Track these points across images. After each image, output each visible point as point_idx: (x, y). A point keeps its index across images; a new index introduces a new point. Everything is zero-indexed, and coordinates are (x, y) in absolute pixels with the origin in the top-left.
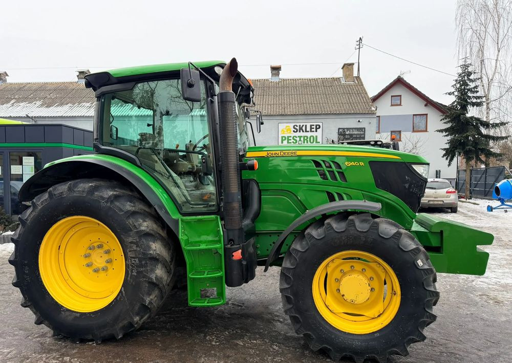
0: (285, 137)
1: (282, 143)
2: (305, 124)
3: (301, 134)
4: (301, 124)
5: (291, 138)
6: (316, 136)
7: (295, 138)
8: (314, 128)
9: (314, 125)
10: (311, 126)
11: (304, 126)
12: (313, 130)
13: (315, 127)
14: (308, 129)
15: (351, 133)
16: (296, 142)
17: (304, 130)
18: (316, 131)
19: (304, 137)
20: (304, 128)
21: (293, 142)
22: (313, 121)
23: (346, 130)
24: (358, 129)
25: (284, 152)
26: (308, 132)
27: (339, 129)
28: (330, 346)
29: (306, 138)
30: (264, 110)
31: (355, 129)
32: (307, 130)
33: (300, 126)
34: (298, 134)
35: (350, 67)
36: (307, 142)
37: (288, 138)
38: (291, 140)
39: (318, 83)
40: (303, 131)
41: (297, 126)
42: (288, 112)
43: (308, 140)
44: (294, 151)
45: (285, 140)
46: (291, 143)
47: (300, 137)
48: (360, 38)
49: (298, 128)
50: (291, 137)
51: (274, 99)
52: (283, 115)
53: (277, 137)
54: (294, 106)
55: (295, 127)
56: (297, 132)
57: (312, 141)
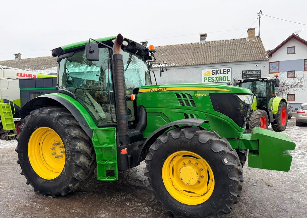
0: (206, 78)
2: (219, 69)
3: (217, 75)
4: (217, 70)
5: (211, 79)
6: (227, 77)
7: (213, 78)
8: (225, 71)
9: (225, 70)
10: (224, 70)
11: (219, 71)
12: (225, 73)
13: (226, 71)
14: (222, 72)
15: (251, 73)
16: (214, 81)
18: (227, 73)
19: (219, 77)
20: (219, 72)
21: (212, 81)
22: (225, 67)
23: (247, 72)
24: (256, 71)
25: (159, 88)
26: (222, 74)
27: (243, 71)
28: (172, 211)
29: (220, 78)
30: (193, 61)
31: (254, 71)
32: (221, 73)
33: (216, 70)
34: (215, 76)
35: (252, 31)
36: (221, 81)
37: (208, 79)
38: (210, 79)
39: (231, 43)
40: (218, 74)
41: (214, 71)
42: (208, 62)
43: (222, 79)
44: (165, 88)
45: (206, 80)
46: (210, 81)
47: (216, 78)
48: (260, 11)
49: (215, 72)
50: (210, 78)
51: (200, 55)
52: (205, 64)
53: (201, 78)
54: (213, 58)
55: (213, 71)
56: (214, 74)
57: (224, 80)
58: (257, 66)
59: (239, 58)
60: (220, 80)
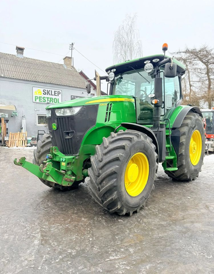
1: (36, 101)
2: (51, 90)
3: (49, 96)
4: (49, 90)
5: (42, 98)
6: (58, 99)
7: (44, 98)
8: (56, 93)
9: (56, 91)
11: (50, 91)
12: (56, 94)
13: (57, 93)
14: (53, 93)
16: (45, 101)
17: (50, 94)
18: (58, 96)
19: (51, 98)
21: (43, 101)
22: (56, 88)
23: (75, 97)
26: (53, 95)
27: (71, 96)
29: (51, 99)
30: (21, 76)
33: (47, 90)
34: (46, 96)
35: (69, 59)
36: (53, 102)
37: (40, 98)
38: (41, 99)
39: (51, 65)
40: (50, 95)
41: (46, 91)
43: (53, 100)
45: (38, 99)
46: (42, 101)
47: (48, 98)
48: (72, 43)
49: (46, 92)
50: (42, 97)
51: (25, 70)
52: (36, 81)
53: (32, 96)
54: (41, 77)
55: (45, 91)
56: (45, 94)
57: (55, 102)
58: (83, 93)
59: (68, 83)
60: (51, 101)
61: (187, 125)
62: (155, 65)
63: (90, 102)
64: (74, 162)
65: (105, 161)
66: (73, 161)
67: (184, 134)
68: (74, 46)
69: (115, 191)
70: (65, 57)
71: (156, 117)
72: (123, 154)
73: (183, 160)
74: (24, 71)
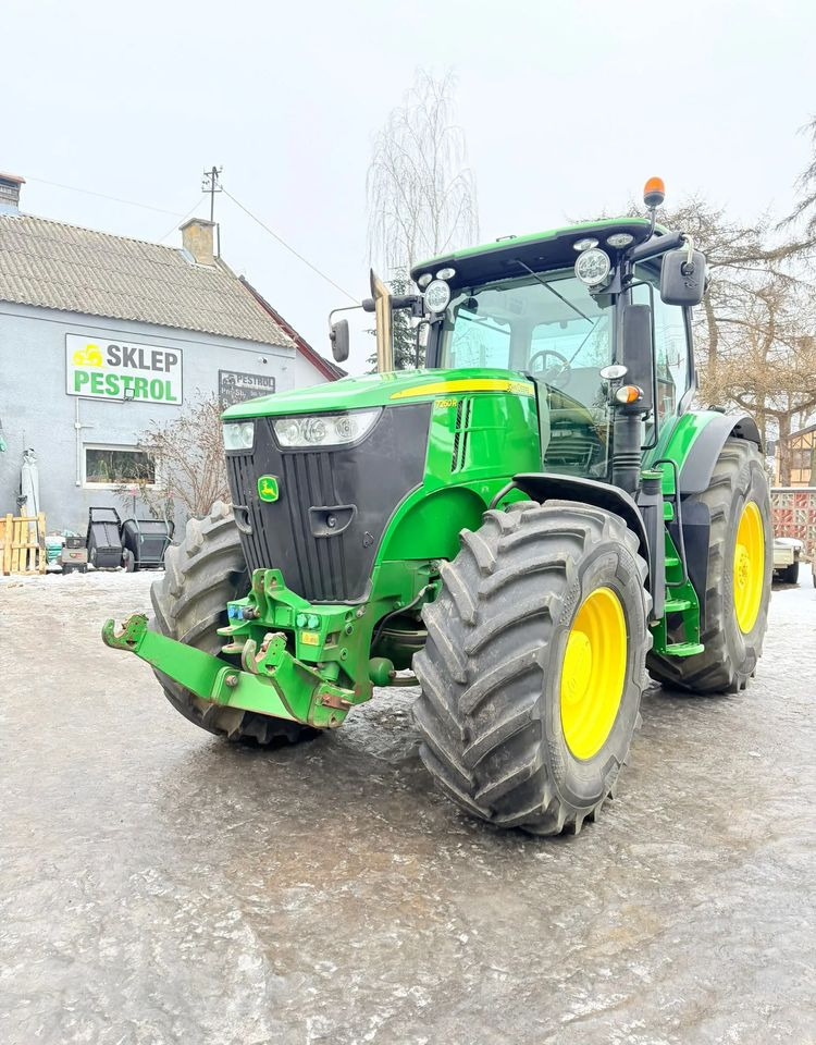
0: (85, 374)
1: (77, 389)
2: (138, 347)
3: (130, 371)
4: (130, 347)
5: (103, 380)
6: (168, 383)
7: (112, 380)
8: (161, 361)
9: (161, 354)
10: (154, 354)
11: (137, 353)
12: (158, 365)
13: (163, 358)
14: (148, 361)
15: (248, 385)
16: (117, 392)
17: (137, 363)
18: (168, 370)
19: (138, 380)
20: (136, 357)
22: (160, 341)
23: (235, 377)
24: (260, 379)
26: (148, 368)
29: (141, 384)
31: (255, 377)
32: (146, 364)
33: (125, 349)
34: (120, 370)
35: (205, 230)
36: (145, 396)
37: (94, 379)
38: (101, 383)
39: (131, 250)
40: (134, 366)
41: (118, 349)
42: (90, 306)
43: (148, 388)
45: (85, 381)
46: (101, 392)
47: (127, 379)
49: (121, 354)
50: (101, 375)
51: (31, 266)
52: (82, 313)
53: (63, 370)
54: (100, 296)
55: (114, 350)
56: (117, 364)
57: (157, 394)
58: (265, 361)
59: (204, 322)
60: (141, 392)
61: (725, 483)
62: (617, 256)
63: (405, 393)
64: (350, 629)
65: (489, 625)
66: (347, 627)
67: (718, 517)
68: (221, 180)
69: (535, 740)
70: (186, 221)
71: (627, 452)
72: (559, 594)
73: (716, 613)
74: (29, 269)
